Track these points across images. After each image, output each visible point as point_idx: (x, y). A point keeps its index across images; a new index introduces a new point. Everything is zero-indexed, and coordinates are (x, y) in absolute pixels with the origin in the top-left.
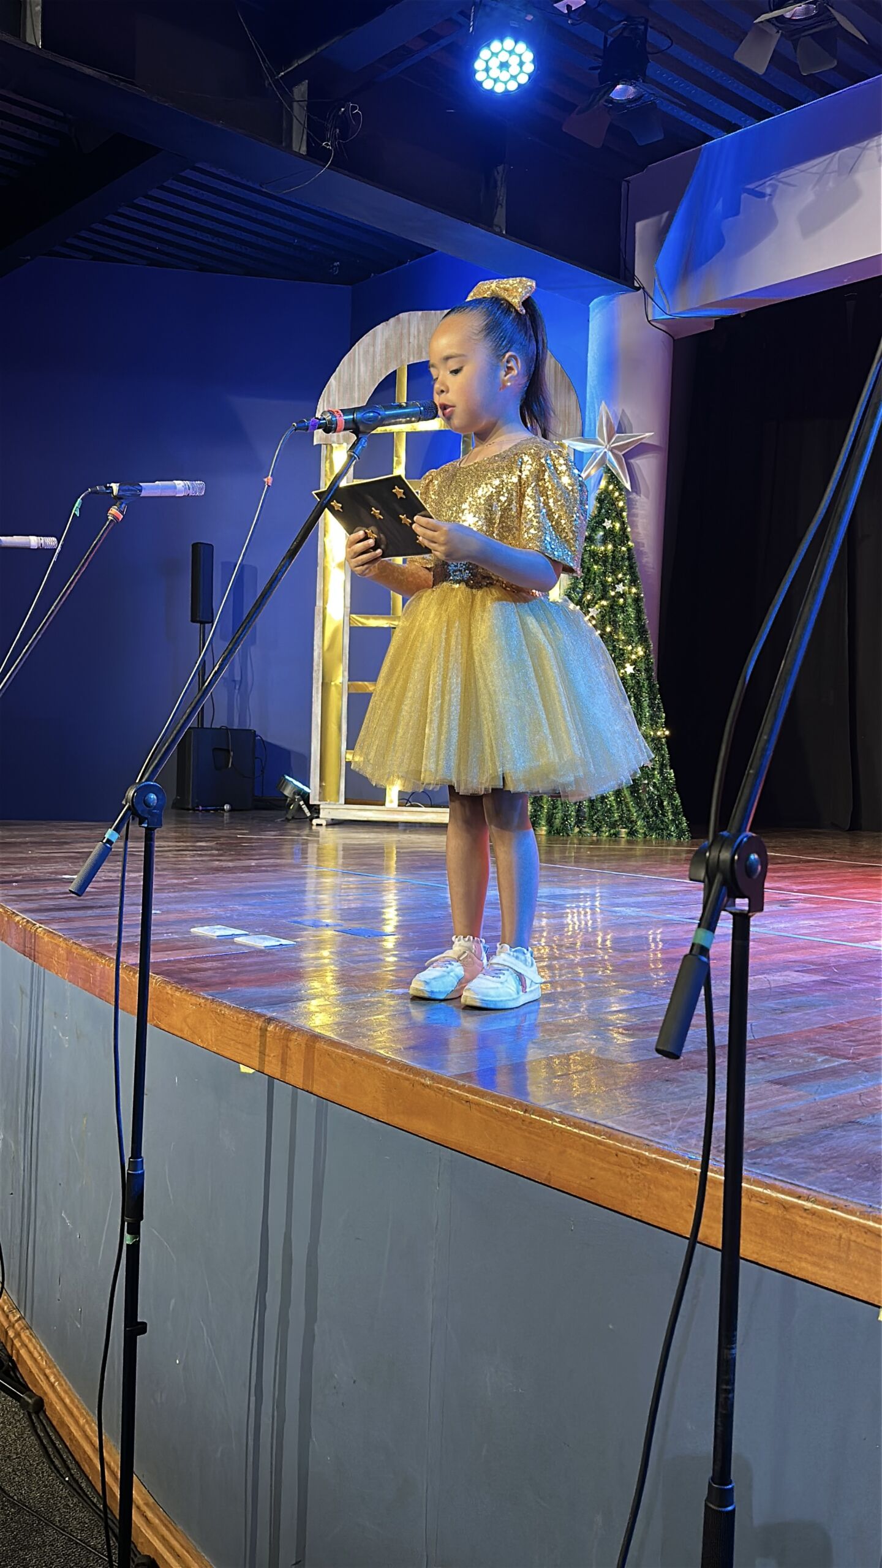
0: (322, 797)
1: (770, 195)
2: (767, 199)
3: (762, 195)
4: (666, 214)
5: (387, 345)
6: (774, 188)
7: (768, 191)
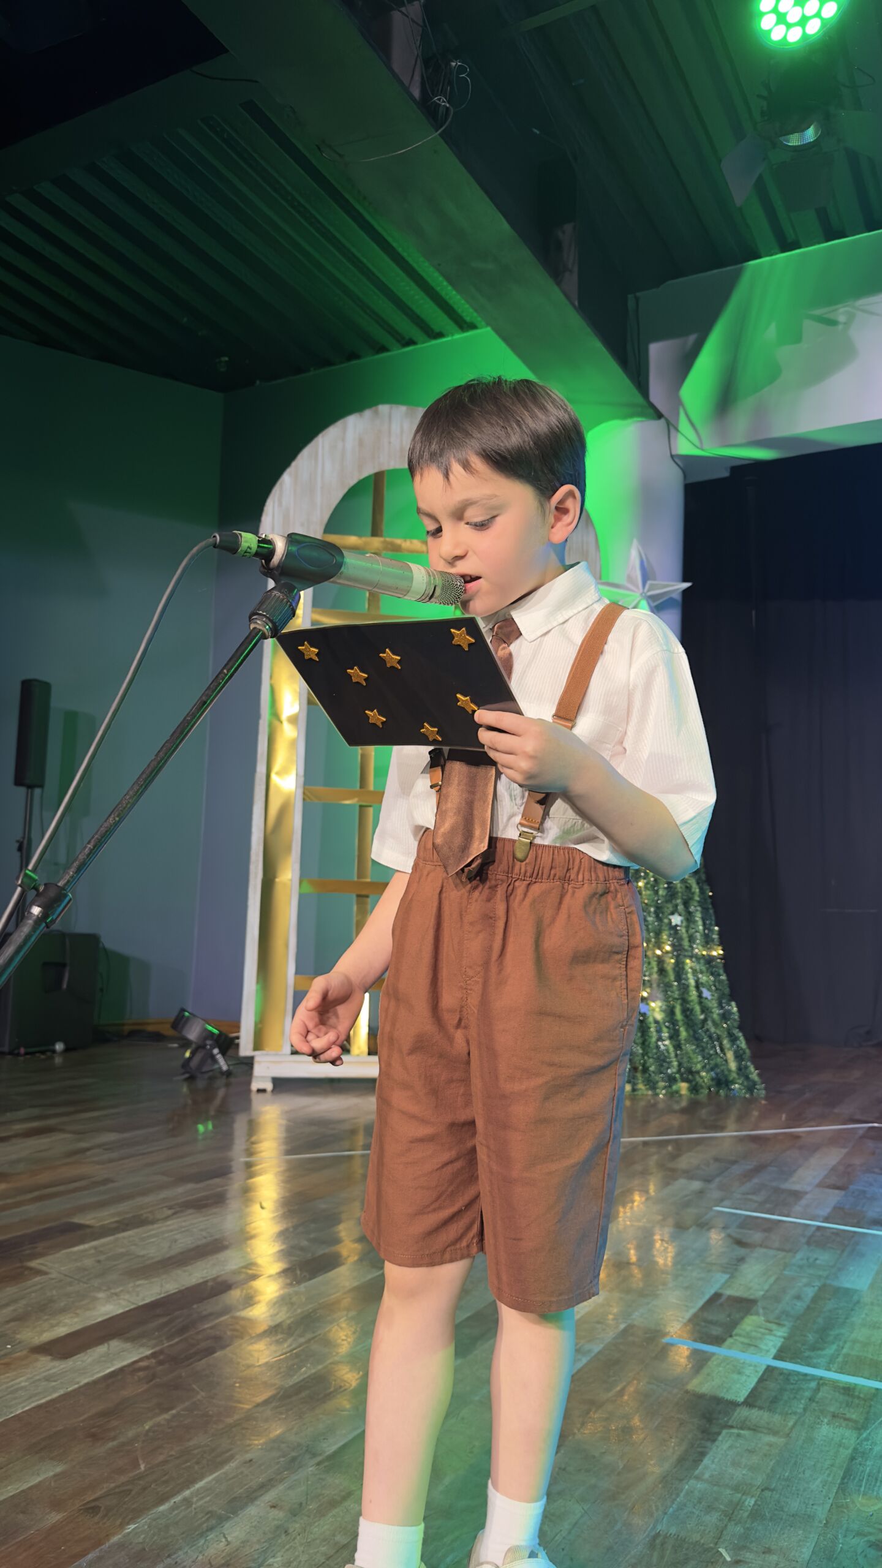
0: (258, 1045)
1: (845, 323)
2: (840, 327)
3: (833, 323)
4: (692, 338)
5: (361, 443)
6: (851, 317)
7: (842, 319)
